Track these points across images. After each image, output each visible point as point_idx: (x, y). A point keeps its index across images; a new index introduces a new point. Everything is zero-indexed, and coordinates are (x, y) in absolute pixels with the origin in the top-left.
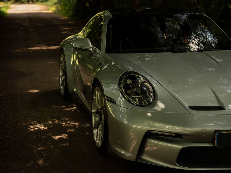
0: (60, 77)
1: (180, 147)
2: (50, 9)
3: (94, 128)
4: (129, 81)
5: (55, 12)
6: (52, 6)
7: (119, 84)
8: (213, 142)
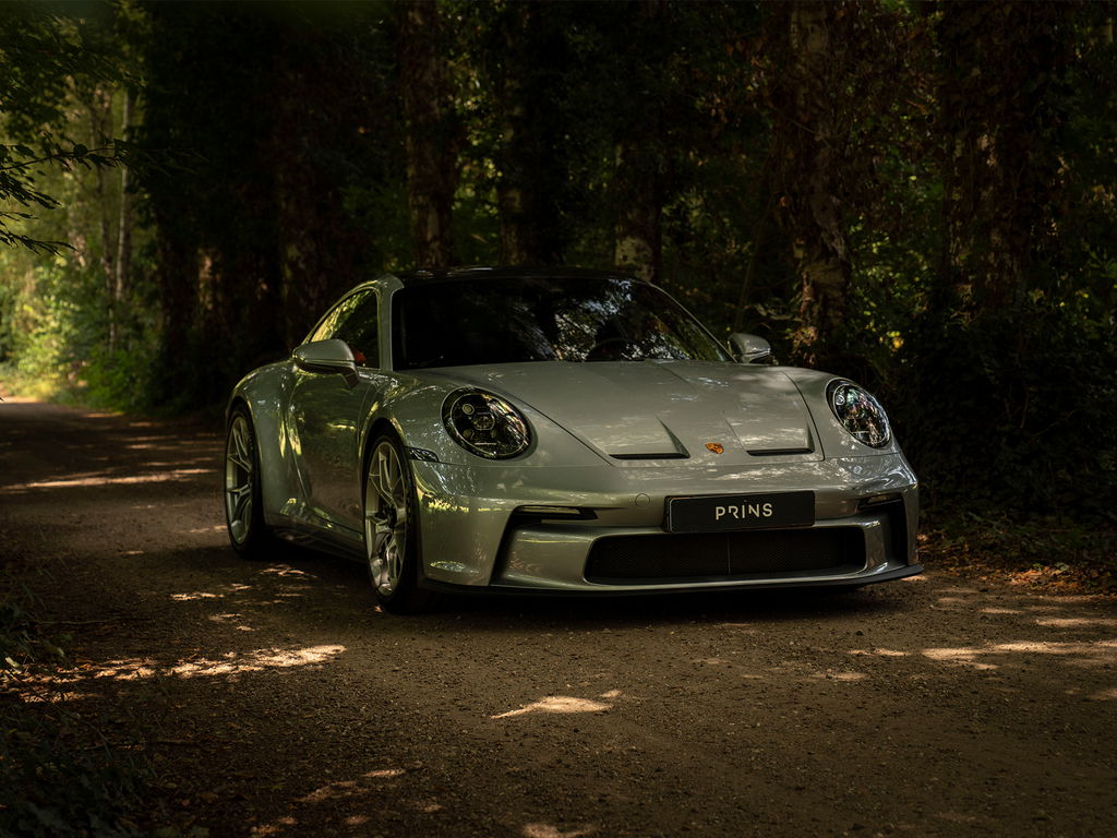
0: (229, 494)
1: (590, 539)
2: (26, 390)
3: (373, 556)
4: (467, 409)
5: (53, 399)
6: (39, 376)
7: (445, 422)
8: (663, 525)
